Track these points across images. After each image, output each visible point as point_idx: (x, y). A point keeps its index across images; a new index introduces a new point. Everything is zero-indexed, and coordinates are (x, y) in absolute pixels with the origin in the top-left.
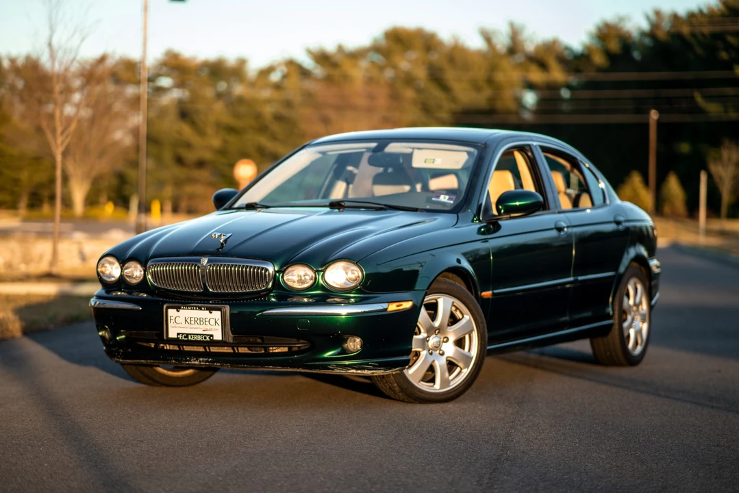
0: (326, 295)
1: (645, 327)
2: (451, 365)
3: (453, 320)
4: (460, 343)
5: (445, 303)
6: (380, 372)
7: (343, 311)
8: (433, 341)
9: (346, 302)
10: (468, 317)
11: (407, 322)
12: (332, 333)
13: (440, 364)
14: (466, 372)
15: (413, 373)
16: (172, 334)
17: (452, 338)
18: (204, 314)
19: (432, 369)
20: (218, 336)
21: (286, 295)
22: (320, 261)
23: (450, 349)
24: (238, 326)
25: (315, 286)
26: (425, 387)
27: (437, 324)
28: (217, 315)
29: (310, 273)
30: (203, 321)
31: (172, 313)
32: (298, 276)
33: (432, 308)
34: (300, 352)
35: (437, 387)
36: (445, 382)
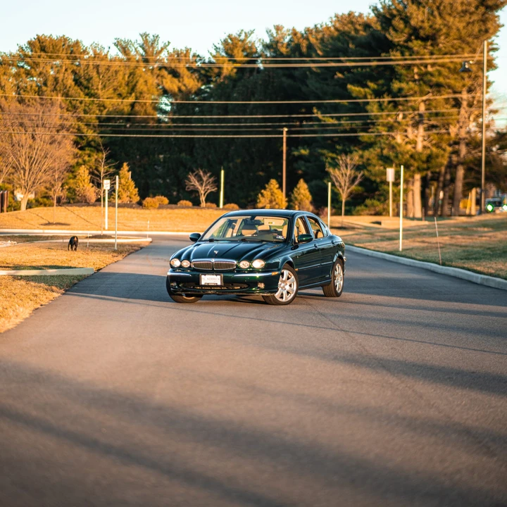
0: (253, 271)
1: (342, 282)
2: (288, 293)
3: (288, 278)
4: (290, 286)
5: (286, 273)
6: (269, 294)
7: (258, 275)
8: (283, 285)
9: (259, 272)
10: (293, 277)
11: (276, 279)
12: (253, 282)
13: (285, 293)
14: (292, 295)
15: (277, 295)
16: (203, 283)
17: (288, 284)
18: (214, 276)
19: (282, 294)
20: (219, 283)
21: (240, 271)
22: (250, 259)
23: (287, 288)
24: (226, 281)
25: (250, 267)
26: (280, 300)
27: (284, 279)
28: (219, 277)
29: (248, 263)
30: (214, 279)
31: (203, 276)
32: (244, 264)
33: (282, 274)
34: (244, 288)
35: (284, 300)
36: (286, 298)
